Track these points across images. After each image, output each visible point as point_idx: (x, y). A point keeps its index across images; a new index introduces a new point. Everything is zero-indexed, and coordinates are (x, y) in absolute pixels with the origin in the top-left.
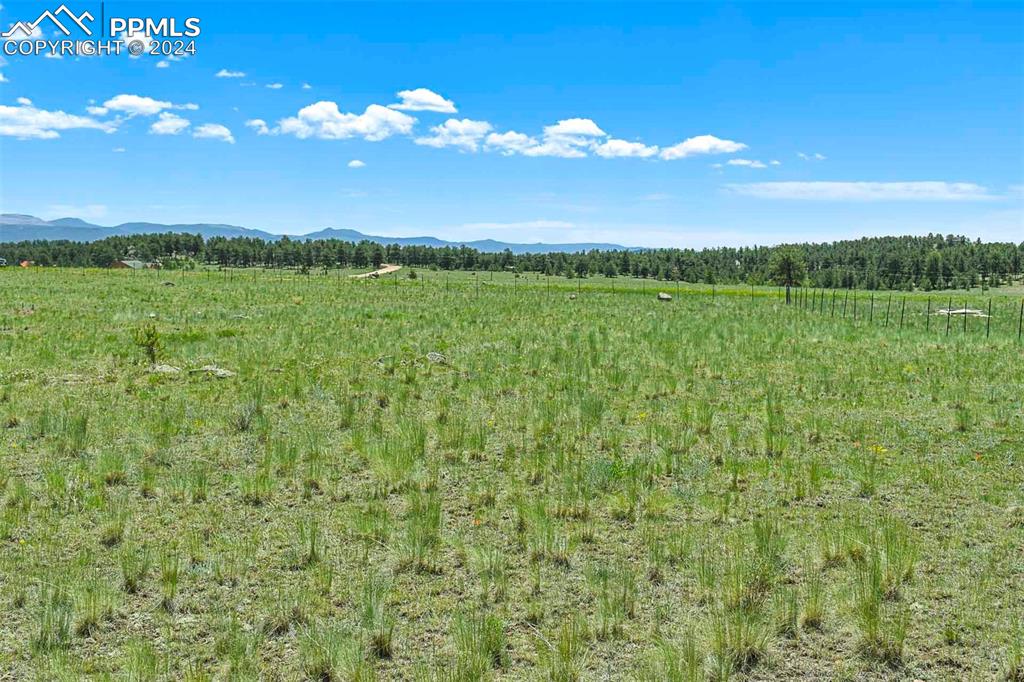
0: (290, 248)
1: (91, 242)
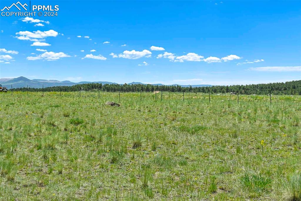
0: (127, 87)
1: (71, 86)
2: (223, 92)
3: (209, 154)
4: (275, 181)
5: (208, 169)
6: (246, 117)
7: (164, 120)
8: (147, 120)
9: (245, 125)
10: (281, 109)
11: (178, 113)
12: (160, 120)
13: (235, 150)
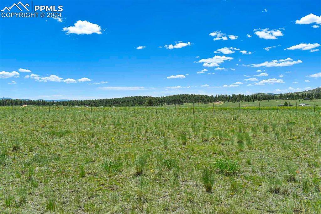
2: (79, 105)
3: (75, 150)
4: (124, 164)
5: (76, 161)
6: (98, 123)
7: (36, 128)
8: (21, 128)
9: (99, 128)
10: (121, 116)
11: (46, 121)
12: (32, 127)
13: (94, 146)
